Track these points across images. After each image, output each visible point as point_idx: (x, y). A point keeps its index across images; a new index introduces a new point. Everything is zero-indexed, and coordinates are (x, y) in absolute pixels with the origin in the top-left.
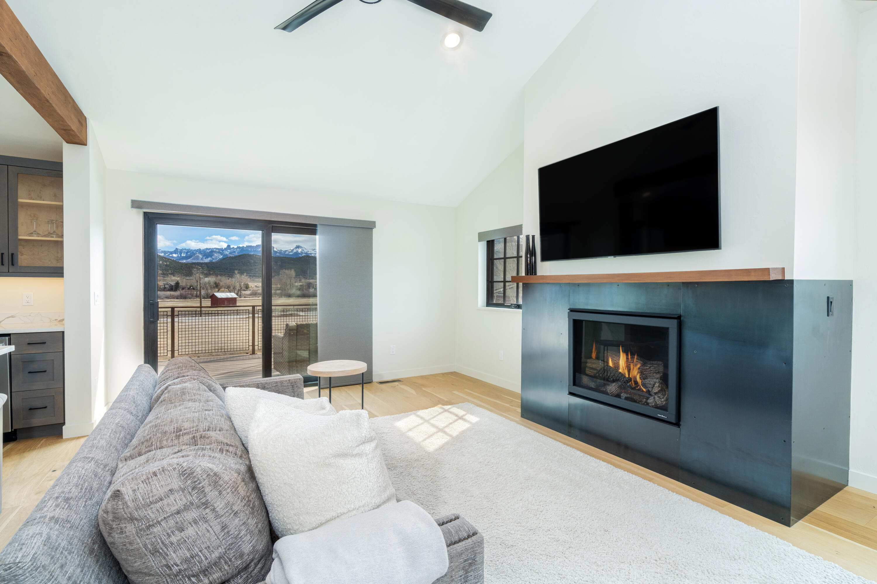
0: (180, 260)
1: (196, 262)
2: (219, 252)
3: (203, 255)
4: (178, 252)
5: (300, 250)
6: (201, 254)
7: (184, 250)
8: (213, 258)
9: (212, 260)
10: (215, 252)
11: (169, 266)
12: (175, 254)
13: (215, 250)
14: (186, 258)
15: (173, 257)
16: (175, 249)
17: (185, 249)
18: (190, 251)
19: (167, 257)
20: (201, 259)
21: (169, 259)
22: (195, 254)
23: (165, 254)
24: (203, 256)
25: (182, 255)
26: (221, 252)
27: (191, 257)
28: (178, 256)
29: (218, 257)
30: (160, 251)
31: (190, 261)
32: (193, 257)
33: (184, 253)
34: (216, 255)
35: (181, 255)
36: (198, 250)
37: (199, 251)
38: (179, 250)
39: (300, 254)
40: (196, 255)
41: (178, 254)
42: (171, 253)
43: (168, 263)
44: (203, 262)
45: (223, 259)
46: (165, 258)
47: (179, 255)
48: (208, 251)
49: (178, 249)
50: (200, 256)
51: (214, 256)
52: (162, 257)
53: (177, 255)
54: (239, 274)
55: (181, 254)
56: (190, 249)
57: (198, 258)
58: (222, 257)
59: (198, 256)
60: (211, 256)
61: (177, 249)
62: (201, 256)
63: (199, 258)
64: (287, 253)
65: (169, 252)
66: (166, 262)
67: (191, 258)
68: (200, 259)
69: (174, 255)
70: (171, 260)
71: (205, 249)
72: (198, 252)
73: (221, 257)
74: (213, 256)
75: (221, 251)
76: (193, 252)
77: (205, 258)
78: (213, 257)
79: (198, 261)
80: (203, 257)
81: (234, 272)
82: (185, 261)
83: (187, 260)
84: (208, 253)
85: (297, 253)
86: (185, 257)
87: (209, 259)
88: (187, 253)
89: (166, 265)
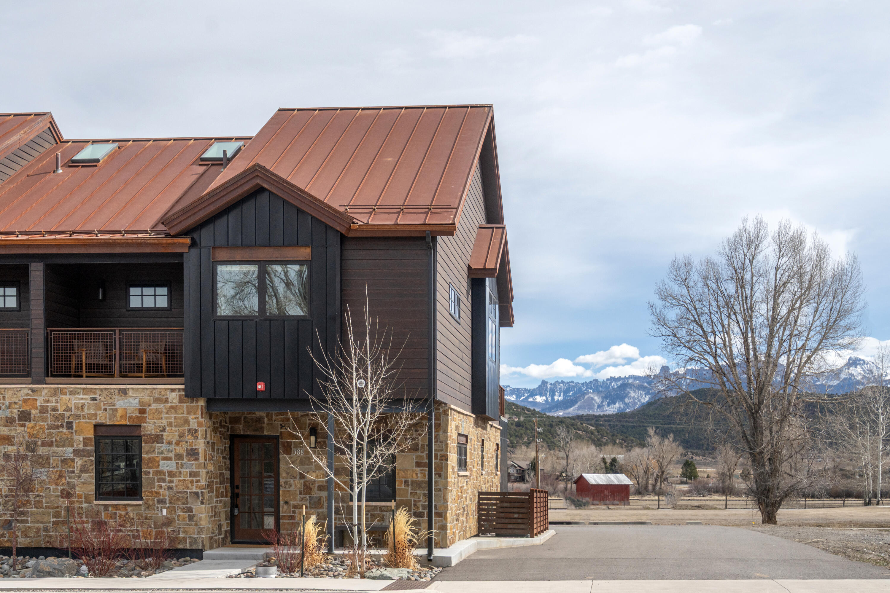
0: (550, 411)
1: (585, 414)
2: (641, 387)
3: (603, 395)
4: (546, 390)
5: (858, 372)
6: (599, 392)
7: (560, 383)
8: (626, 404)
9: (624, 409)
10: (631, 386)
11: (523, 427)
12: (541, 395)
13: (630, 381)
14: (566, 404)
15: (535, 403)
16: (540, 383)
17: (563, 382)
18: (575, 387)
19: (522, 404)
20: (599, 407)
21: (523, 409)
22: (584, 394)
23: (518, 397)
24: (604, 398)
25: (556, 398)
26: (646, 387)
27: (576, 402)
28: (547, 401)
29: (640, 401)
30: (508, 389)
31: (572, 411)
32: (579, 403)
33: (560, 393)
34: (632, 394)
35: (553, 399)
36: (591, 382)
37: (595, 385)
38: (549, 386)
39: (859, 383)
40: (586, 397)
41: (546, 395)
42: (532, 393)
43: (522, 419)
44: (602, 414)
45: (649, 404)
46: (517, 406)
47: (549, 399)
48: (614, 385)
49: (547, 383)
50: (596, 398)
51: (629, 398)
52: (509, 403)
53: (544, 398)
55: (553, 396)
56: (572, 382)
57: (590, 403)
58: (647, 399)
59: (592, 399)
60: (622, 398)
61: (544, 382)
62: (597, 399)
63: (594, 404)
64: (822, 381)
65: (526, 390)
66: (518, 414)
67: (576, 406)
68: (596, 405)
69: (539, 399)
70: (529, 410)
71: (608, 380)
72: (591, 388)
73: (646, 399)
74: (625, 397)
75: (646, 384)
76: (580, 390)
77: (608, 405)
78: (627, 401)
79: (591, 413)
80: (602, 402)
82: (561, 414)
83: (567, 411)
84: (614, 389)
85: (850, 381)
86: (562, 402)
87: (617, 405)
88: (566, 392)
89: (518, 424)
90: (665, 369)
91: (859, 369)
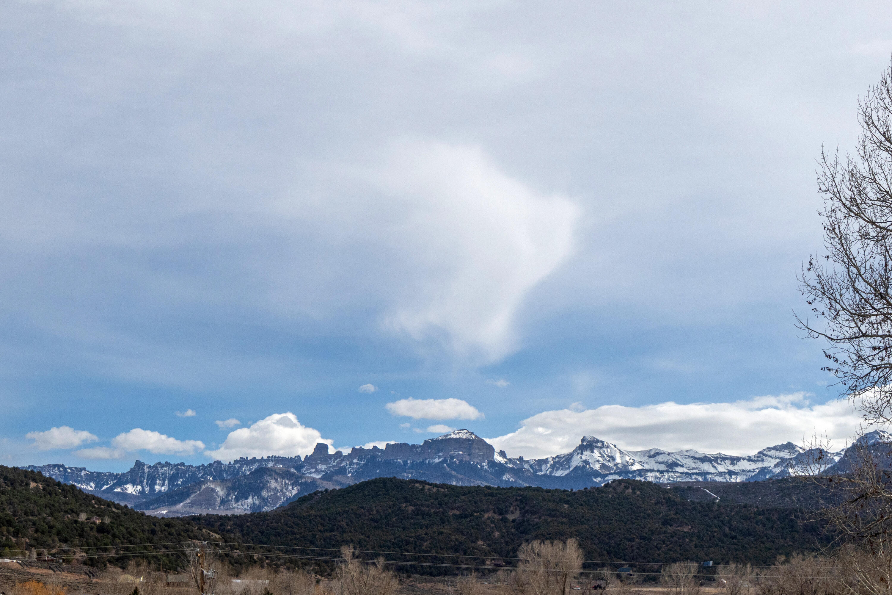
0: (148, 508)
1: (204, 514)
2: (286, 474)
3: (229, 485)
4: (142, 476)
6: (223, 481)
7: (163, 466)
8: (263, 499)
9: (260, 507)
10: (271, 472)
11: (108, 532)
12: (134, 483)
13: (270, 465)
14: (173, 497)
15: (124, 495)
16: (132, 465)
17: (167, 464)
18: (186, 471)
19: (104, 497)
20: (223, 502)
21: (109, 505)
22: (201, 483)
23: (98, 485)
24: (230, 489)
25: (157, 488)
26: (293, 474)
27: (188, 495)
28: (142, 492)
29: (284, 494)
30: (83, 473)
31: (182, 509)
32: (192, 496)
33: (164, 480)
34: (273, 484)
35: (152, 489)
36: (210, 465)
37: (216, 469)
38: (146, 470)
39: (596, 474)
40: (203, 487)
41: (141, 484)
42: (121, 480)
43: (107, 520)
44: (230, 513)
45: (301, 500)
46: (99, 501)
47: (147, 489)
48: (246, 470)
49: (143, 465)
50: (218, 489)
51: (268, 490)
52: (87, 496)
53: (139, 487)
54: (356, 562)
55: (152, 485)
56: (182, 464)
57: (209, 497)
58: (295, 492)
59: (213, 490)
60: (258, 491)
61: (138, 464)
62: (220, 491)
63: (215, 499)
64: (546, 470)
65: (111, 475)
66: (100, 514)
67: (188, 501)
68: (219, 500)
69: (131, 489)
70: (117, 507)
71: (236, 462)
72: (211, 474)
73: (293, 492)
74: (262, 488)
75: (293, 470)
76: (194, 476)
77: (237, 500)
78: (264, 494)
79: (211, 511)
80: (228, 495)
81: (339, 554)
82: (164, 512)
83: (174, 508)
84: (245, 476)
86: (166, 494)
87: (250, 500)
88: (173, 479)
89: (101, 529)
90: (321, 448)
91: (596, 454)
